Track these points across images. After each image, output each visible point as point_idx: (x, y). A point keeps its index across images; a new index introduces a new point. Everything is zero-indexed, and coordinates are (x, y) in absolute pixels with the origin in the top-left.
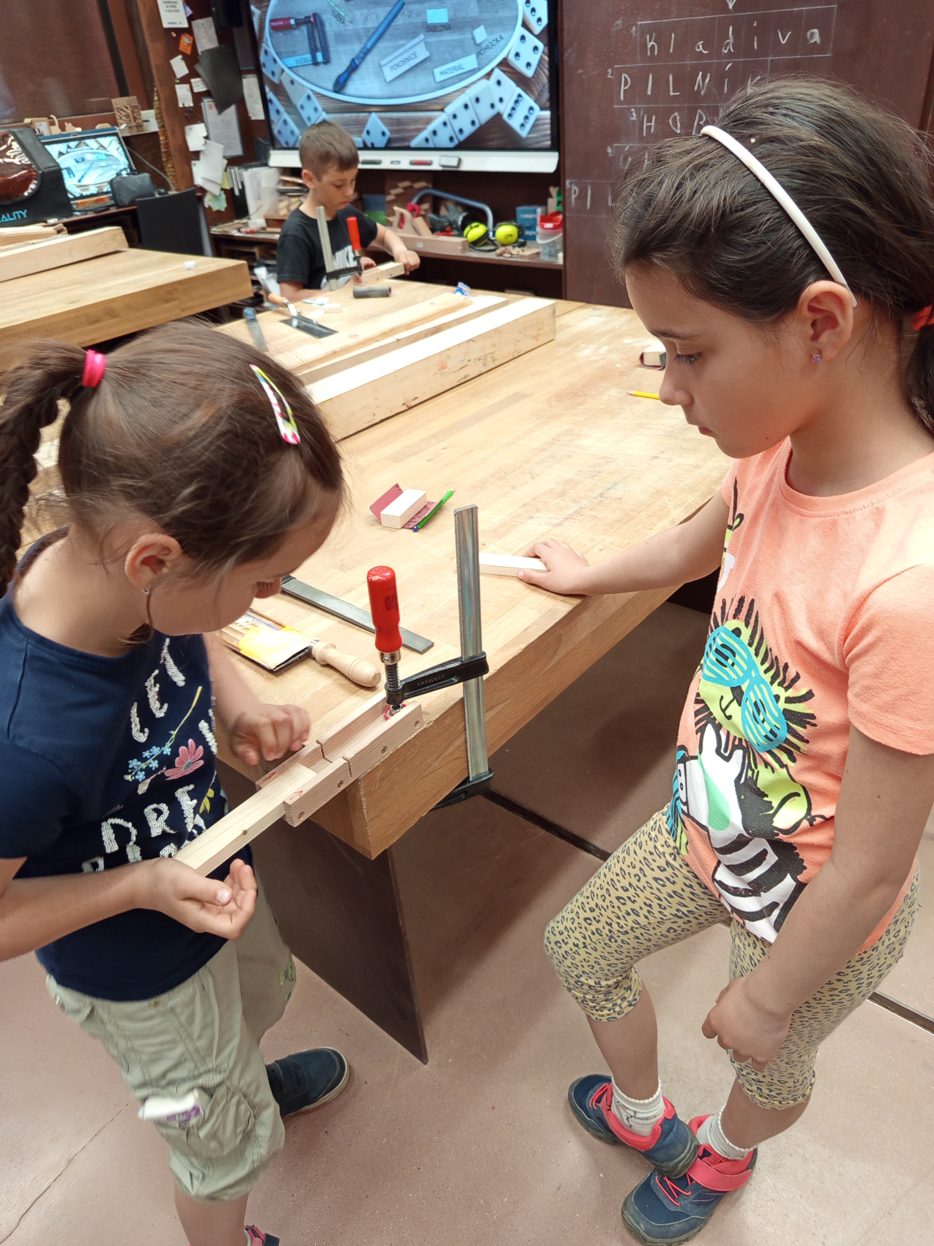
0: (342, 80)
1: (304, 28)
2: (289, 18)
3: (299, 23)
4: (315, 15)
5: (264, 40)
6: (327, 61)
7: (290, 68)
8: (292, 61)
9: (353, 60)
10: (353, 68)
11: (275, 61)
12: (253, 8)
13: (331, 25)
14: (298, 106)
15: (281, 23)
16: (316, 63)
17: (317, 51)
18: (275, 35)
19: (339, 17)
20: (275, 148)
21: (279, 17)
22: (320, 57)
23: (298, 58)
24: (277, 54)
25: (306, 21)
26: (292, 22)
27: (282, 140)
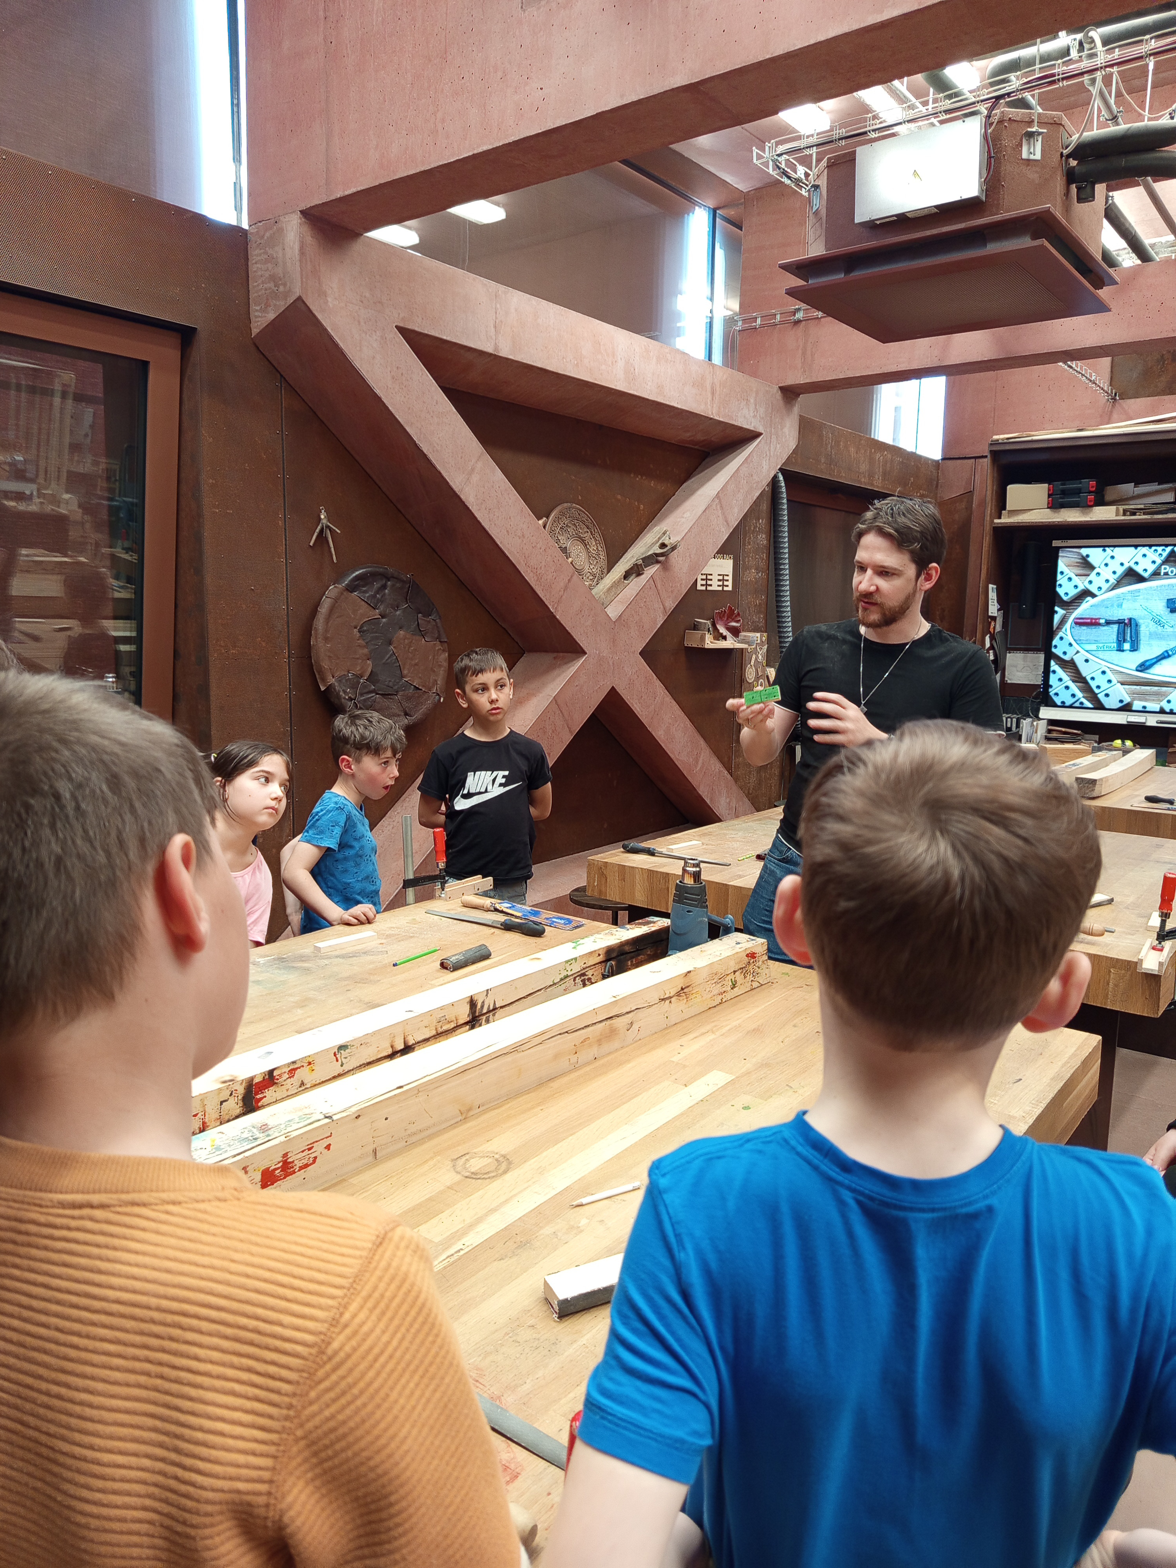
0: (1148, 663)
1: (1115, 627)
2: (1100, 618)
3: (1108, 623)
4: (1130, 620)
5: (1063, 630)
6: (1134, 648)
7: (1087, 651)
8: (1093, 647)
9: (1167, 651)
10: (1165, 656)
11: (1070, 645)
12: (1056, 608)
13: (1147, 626)
14: (1088, 678)
15: (1089, 621)
16: (1120, 650)
17: (1125, 641)
18: (1078, 627)
19: (1159, 623)
20: (1047, 705)
21: (1087, 617)
22: (1127, 646)
23: (1101, 645)
24: (1075, 640)
25: (1119, 622)
26: (1102, 621)
27: (1058, 700)
